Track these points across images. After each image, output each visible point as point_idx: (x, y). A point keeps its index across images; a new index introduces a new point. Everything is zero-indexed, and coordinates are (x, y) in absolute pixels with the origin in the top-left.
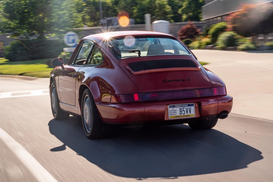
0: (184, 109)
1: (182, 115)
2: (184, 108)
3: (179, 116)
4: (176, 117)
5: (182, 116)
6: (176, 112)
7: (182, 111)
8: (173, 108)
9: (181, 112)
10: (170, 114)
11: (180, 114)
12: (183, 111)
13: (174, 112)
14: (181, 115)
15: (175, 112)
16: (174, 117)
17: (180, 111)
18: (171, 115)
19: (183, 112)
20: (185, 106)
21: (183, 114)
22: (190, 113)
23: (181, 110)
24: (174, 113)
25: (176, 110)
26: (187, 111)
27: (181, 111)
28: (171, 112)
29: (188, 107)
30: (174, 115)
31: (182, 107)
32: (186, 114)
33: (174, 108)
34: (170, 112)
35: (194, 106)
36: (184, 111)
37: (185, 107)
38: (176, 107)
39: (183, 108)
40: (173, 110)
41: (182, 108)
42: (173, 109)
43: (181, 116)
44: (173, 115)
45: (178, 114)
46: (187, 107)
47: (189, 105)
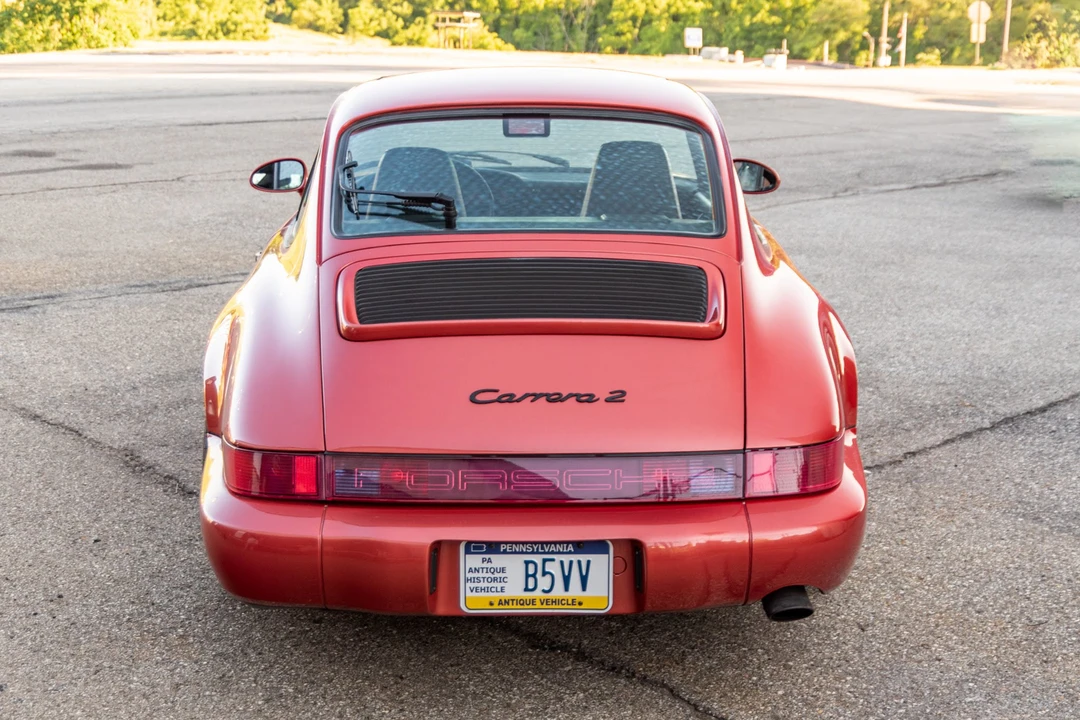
0: (549, 567)
1: (538, 594)
2: (553, 560)
3: (522, 602)
4: (500, 603)
5: (538, 603)
6: (502, 580)
7: (539, 575)
8: (487, 556)
9: (531, 581)
10: (469, 584)
11: (526, 589)
12: (544, 573)
13: (490, 575)
14: (528, 595)
15: (495, 579)
16: (491, 604)
17: (527, 576)
18: (474, 594)
19: (544, 583)
20: (559, 553)
21: (544, 591)
22: (584, 588)
23: (531, 572)
24: (490, 585)
25: (503, 570)
26: (567, 580)
27: (534, 576)
28: (476, 575)
29: (575, 558)
30: (490, 594)
31: (538, 553)
32: (558, 592)
33: (492, 557)
34: (469, 575)
35: (607, 552)
36: (548, 577)
37: (558, 558)
38: (505, 552)
39: (545, 561)
40: (485, 565)
41: (538, 559)
42: (489, 561)
43: (533, 601)
44: (483, 595)
45: (514, 588)
46: (566, 559)
47: (580, 547)
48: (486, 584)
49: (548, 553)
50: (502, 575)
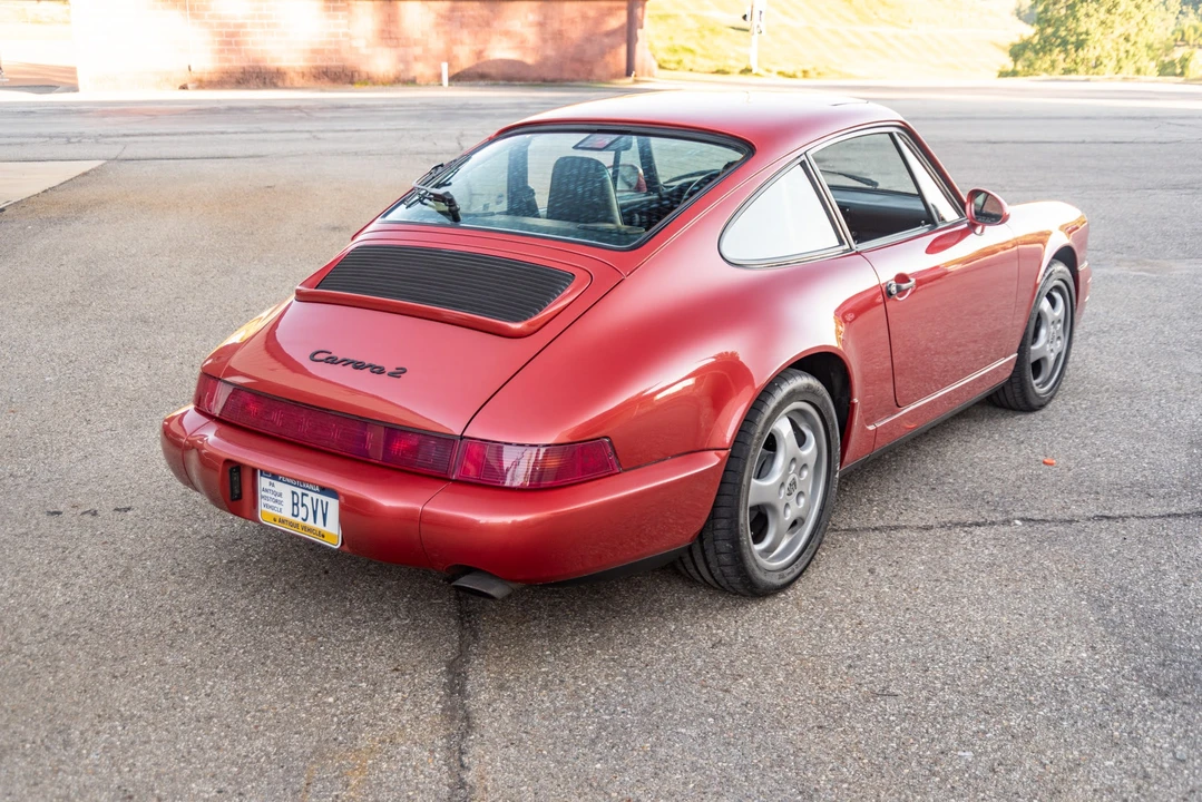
0: (307, 501)
1: (299, 520)
2: (307, 495)
3: (290, 523)
4: (279, 521)
5: (299, 527)
6: (281, 503)
7: (300, 505)
8: (272, 481)
9: (296, 509)
10: (262, 500)
11: (293, 515)
12: (303, 505)
13: (273, 496)
14: (294, 519)
15: (276, 501)
16: (276, 521)
17: (294, 504)
19: (303, 512)
20: (310, 490)
21: (302, 519)
22: (324, 524)
23: (295, 500)
24: (275, 505)
25: (280, 495)
26: (315, 513)
27: (297, 504)
28: (266, 494)
29: (320, 497)
30: (274, 512)
31: (299, 487)
32: (310, 523)
33: (275, 483)
34: (263, 493)
35: (337, 498)
36: (305, 508)
37: (310, 494)
38: (281, 481)
39: (303, 494)
40: (271, 488)
41: (299, 491)
42: (274, 486)
43: (296, 525)
44: (270, 511)
45: (286, 511)
46: (316, 496)
47: (324, 490)
48: (271, 503)
49: (307, 489)
50: (279, 498)
